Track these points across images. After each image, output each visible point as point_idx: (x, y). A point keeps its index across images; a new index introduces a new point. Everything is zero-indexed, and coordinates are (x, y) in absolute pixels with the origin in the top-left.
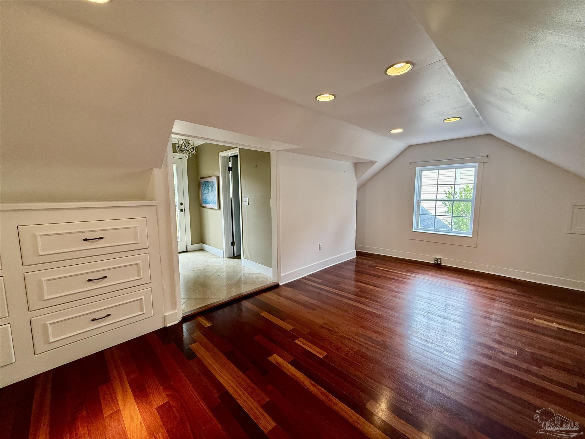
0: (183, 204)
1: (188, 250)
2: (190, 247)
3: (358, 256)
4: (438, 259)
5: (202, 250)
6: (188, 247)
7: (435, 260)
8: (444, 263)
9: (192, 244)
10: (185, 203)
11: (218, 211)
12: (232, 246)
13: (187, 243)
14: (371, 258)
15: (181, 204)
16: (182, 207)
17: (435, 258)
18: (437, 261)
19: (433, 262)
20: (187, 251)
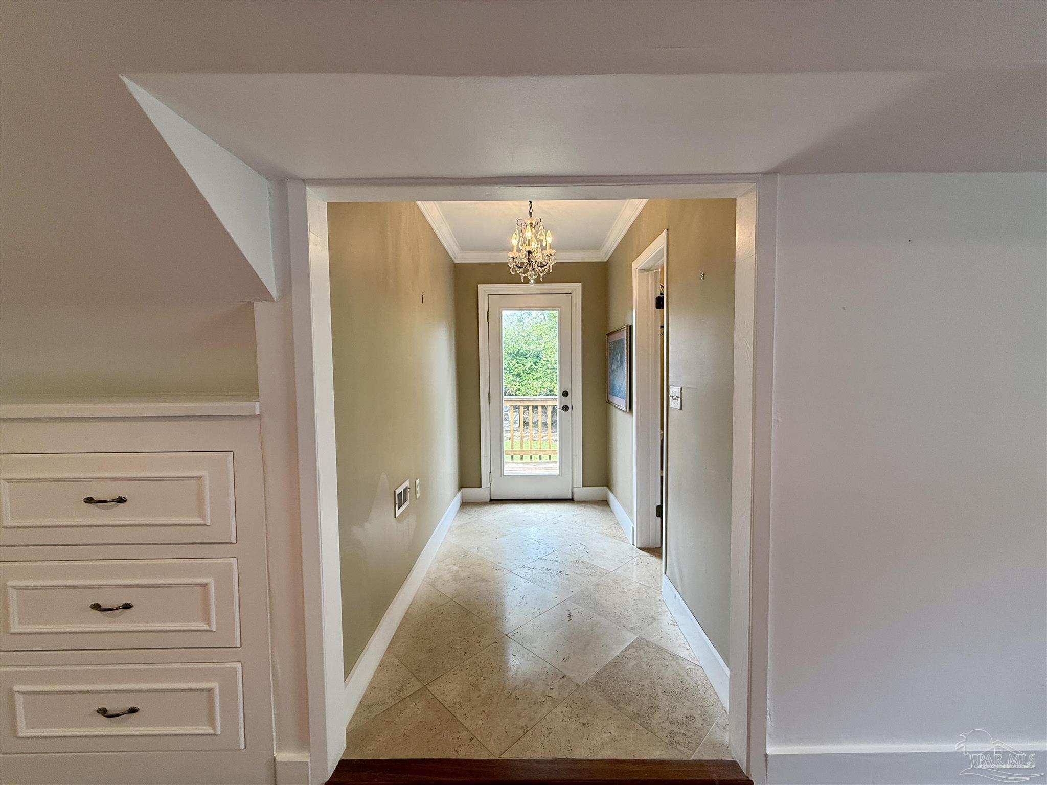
0: (570, 395)
1: (576, 498)
2: (581, 492)
5: (604, 503)
6: (575, 490)
9: (583, 486)
10: (574, 392)
11: (627, 416)
12: (659, 518)
13: (574, 481)
15: (566, 394)
16: (567, 401)
20: (571, 500)
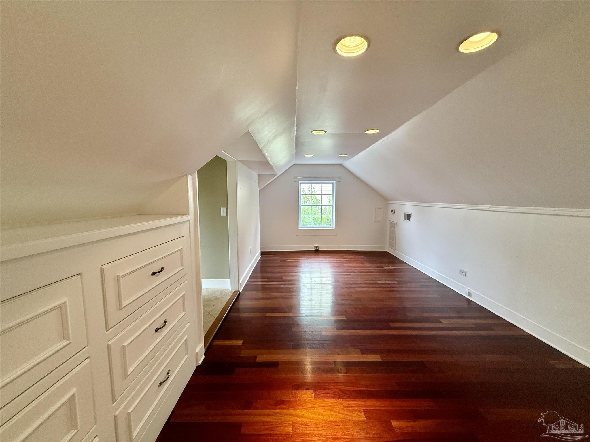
3: (262, 255)
4: (317, 247)
7: (315, 248)
8: (320, 249)
14: (273, 255)
17: (315, 246)
18: (316, 248)
19: (313, 249)
